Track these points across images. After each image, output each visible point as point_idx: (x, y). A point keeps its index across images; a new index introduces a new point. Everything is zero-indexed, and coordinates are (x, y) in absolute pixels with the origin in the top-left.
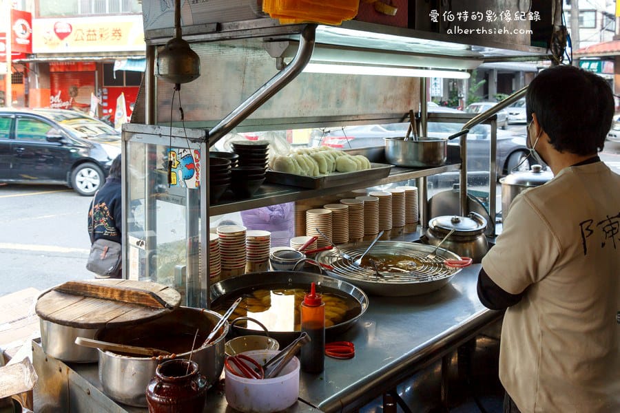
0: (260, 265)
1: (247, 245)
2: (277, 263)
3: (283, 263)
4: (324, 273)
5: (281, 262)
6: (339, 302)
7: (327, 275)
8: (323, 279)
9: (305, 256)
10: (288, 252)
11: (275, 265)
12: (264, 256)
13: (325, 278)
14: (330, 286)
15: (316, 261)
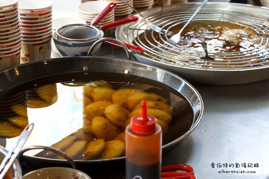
0: (41, 48)
1: (21, 21)
2: (65, 44)
3: (74, 45)
4: (132, 57)
5: (70, 43)
6: (159, 100)
7: (137, 61)
8: (131, 66)
9: (102, 33)
10: (77, 27)
11: (62, 48)
12: (45, 36)
13: (134, 65)
14: (142, 75)
15: (117, 40)
